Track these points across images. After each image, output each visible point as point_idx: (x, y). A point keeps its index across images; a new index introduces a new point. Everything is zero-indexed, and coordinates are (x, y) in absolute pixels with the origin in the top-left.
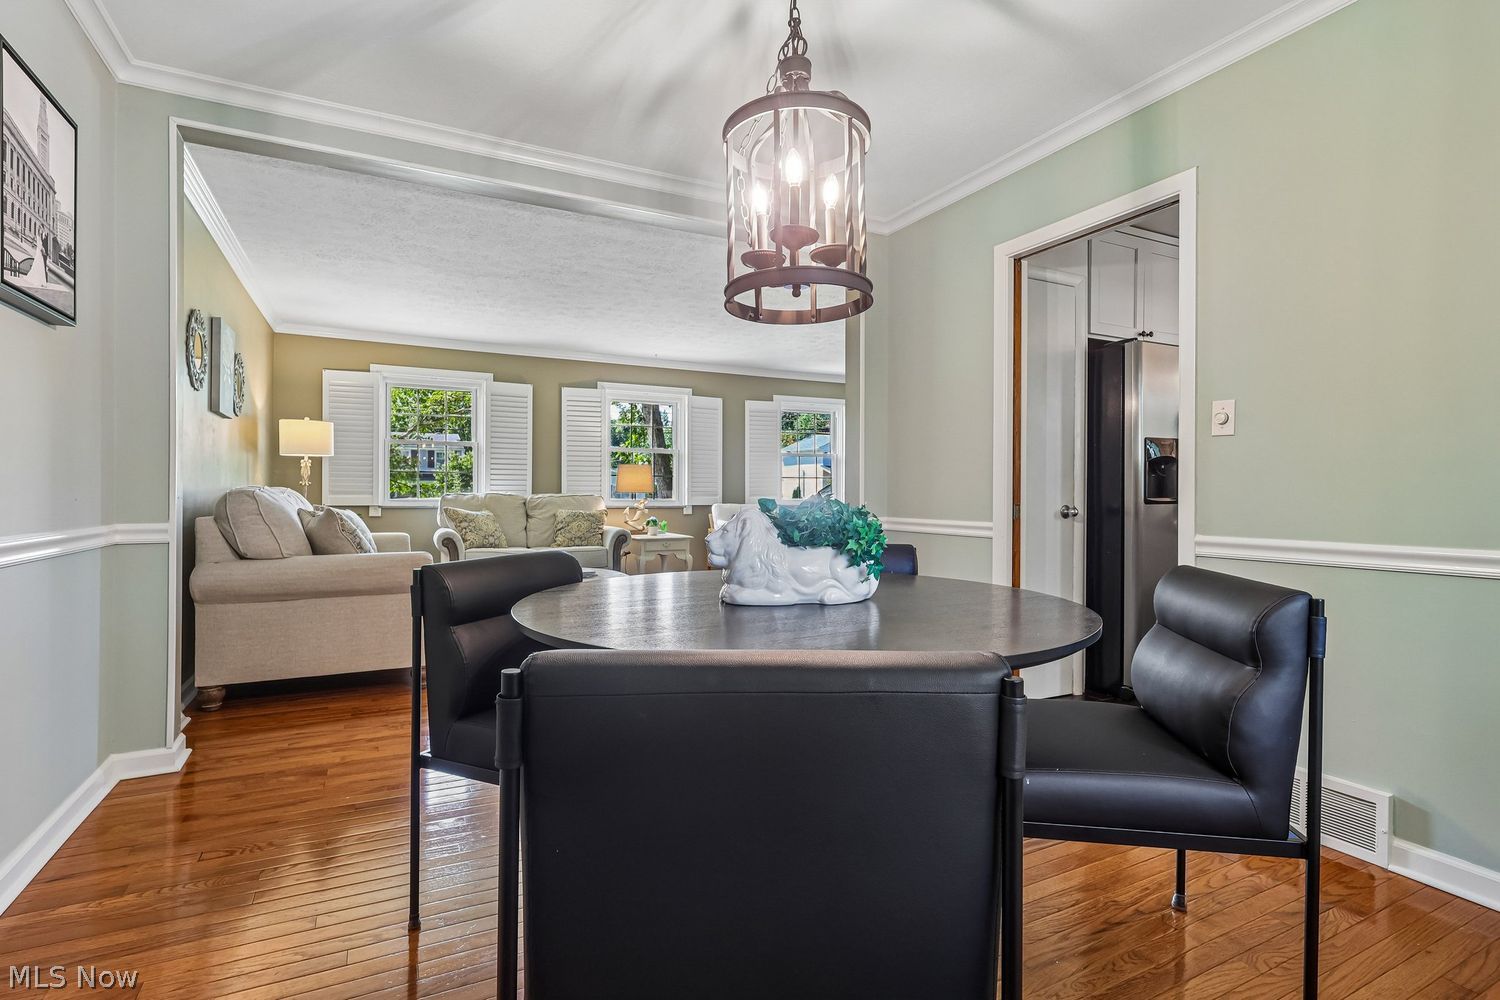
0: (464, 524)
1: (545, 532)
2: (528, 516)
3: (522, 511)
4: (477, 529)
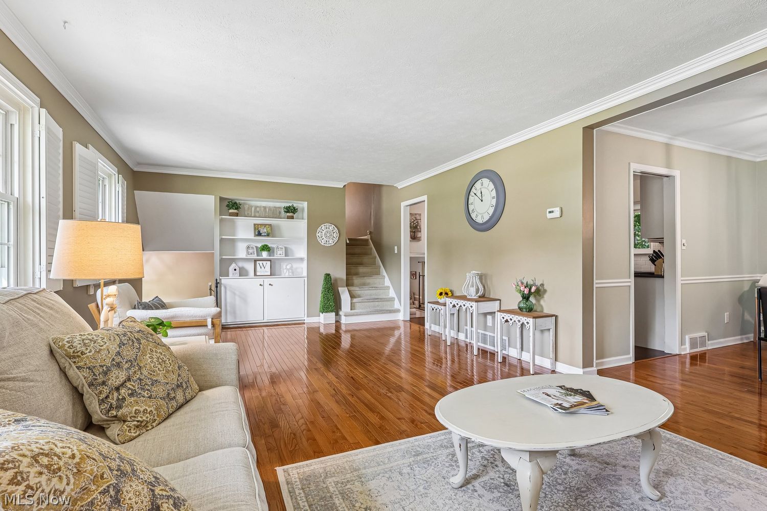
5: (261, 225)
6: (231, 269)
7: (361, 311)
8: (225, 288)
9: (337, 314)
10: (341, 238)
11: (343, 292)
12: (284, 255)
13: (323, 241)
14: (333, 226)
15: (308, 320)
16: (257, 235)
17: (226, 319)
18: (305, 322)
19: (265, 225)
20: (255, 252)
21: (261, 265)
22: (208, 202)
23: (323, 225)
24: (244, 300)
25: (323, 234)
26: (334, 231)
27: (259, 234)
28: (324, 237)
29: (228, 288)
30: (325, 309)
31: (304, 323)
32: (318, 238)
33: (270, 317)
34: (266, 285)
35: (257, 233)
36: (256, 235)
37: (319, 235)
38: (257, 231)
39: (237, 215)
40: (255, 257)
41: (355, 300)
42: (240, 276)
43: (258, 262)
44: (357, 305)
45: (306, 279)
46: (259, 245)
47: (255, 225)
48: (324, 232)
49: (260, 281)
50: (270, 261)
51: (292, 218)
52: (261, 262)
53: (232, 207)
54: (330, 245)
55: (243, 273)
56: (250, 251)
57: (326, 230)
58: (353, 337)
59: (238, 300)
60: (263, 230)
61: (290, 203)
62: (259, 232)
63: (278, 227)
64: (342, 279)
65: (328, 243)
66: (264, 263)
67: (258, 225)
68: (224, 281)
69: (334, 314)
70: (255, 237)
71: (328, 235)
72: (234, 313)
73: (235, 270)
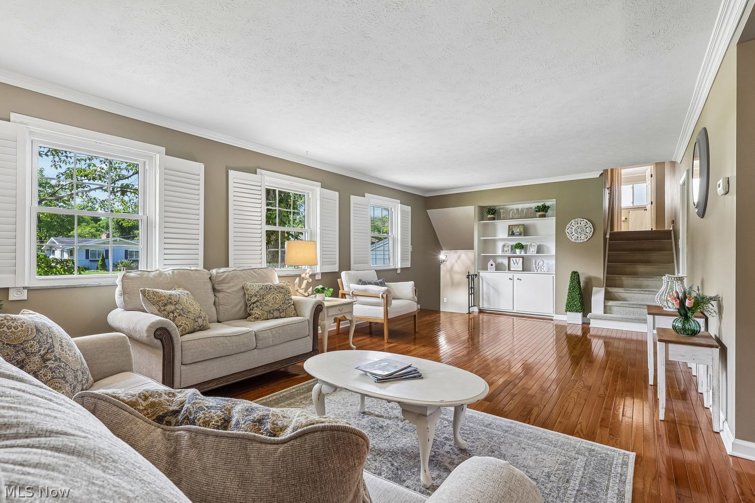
0: (170, 308)
1: (236, 305)
2: (214, 290)
3: (210, 286)
4: (184, 312)
5: (515, 225)
6: (489, 264)
7: (618, 316)
8: (482, 279)
9: (585, 316)
10: (596, 233)
11: (598, 292)
12: (536, 252)
13: (573, 237)
14: (585, 220)
15: (557, 317)
16: (511, 235)
17: (483, 305)
18: (554, 318)
19: (518, 226)
20: (510, 250)
21: (515, 261)
22: (469, 211)
23: (573, 221)
24: (497, 291)
25: (573, 230)
26: (587, 226)
27: (513, 234)
28: (574, 233)
29: (484, 279)
30: (570, 308)
31: (552, 320)
32: (567, 234)
33: (519, 308)
34: (515, 279)
35: (510, 233)
36: (509, 235)
37: (568, 231)
38: (511, 231)
39: (494, 219)
40: (509, 254)
41: (610, 303)
42: (496, 270)
43: (512, 259)
44: (615, 309)
45: (554, 275)
46: (514, 243)
47: (509, 226)
48: (574, 228)
49: (510, 275)
50: (523, 257)
51: (544, 216)
52: (514, 259)
53: (491, 213)
54: (582, 241)
55: (499, 268)
56: (506, 249)
57: (577, 225)
58: (606, 344)
59: (491, 291)
60: (516, 230)
61: (542, 202)
62: (513, 232)
63: (534, 226)
64: (597, 279)
65: (579, 239)
66: (517, 259)
67: (512, 225)
68: (483, 274)
69: (581, 314)
70: (508, 236)
71: (579, 230)
72: (489, 301)
73: (492, 265)
